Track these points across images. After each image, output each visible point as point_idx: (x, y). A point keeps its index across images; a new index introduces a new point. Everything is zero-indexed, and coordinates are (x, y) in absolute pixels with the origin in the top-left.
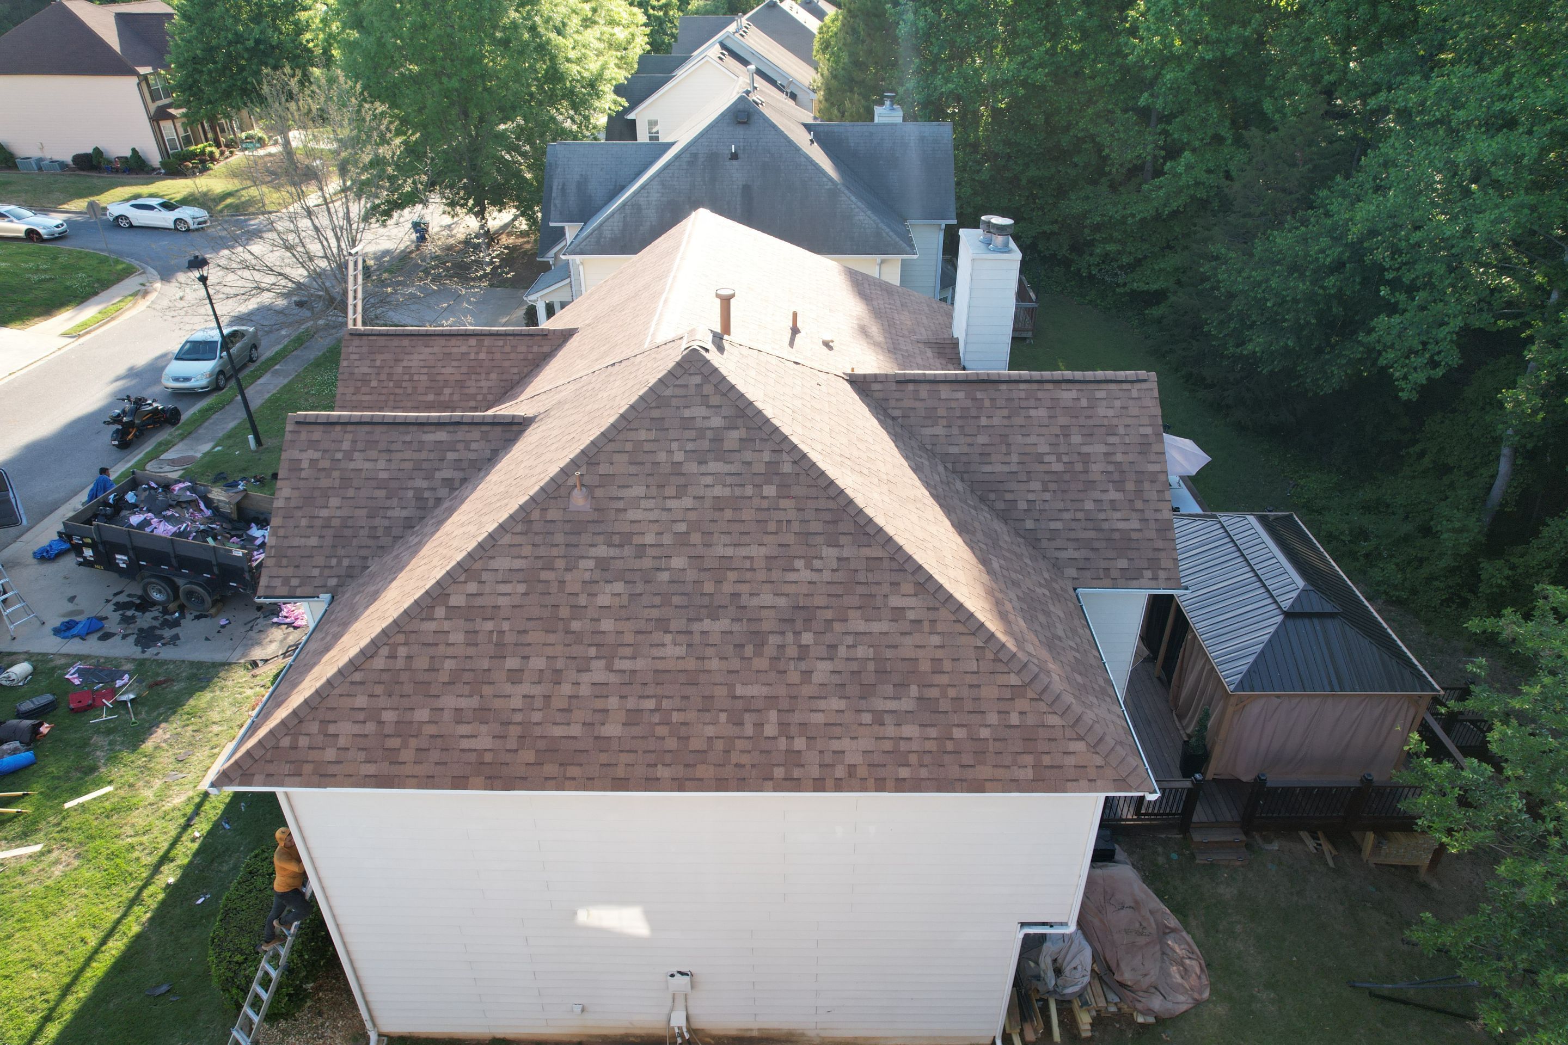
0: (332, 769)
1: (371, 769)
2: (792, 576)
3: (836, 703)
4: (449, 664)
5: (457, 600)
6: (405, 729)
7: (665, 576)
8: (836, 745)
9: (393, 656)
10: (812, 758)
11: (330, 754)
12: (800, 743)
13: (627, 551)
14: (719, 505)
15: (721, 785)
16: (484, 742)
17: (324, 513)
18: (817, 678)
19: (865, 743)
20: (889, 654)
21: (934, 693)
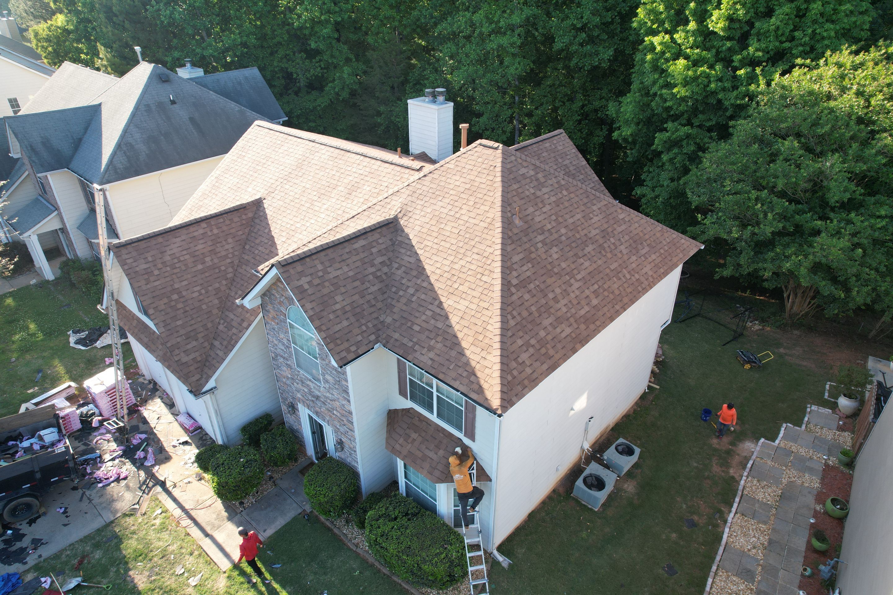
0: (535, 375)
1: (545, 367)
2: (593, 221)
3: (634, 258)
4: (533, 309)
5: (515, 282)
6: (543, 343)
7: (563, 238)
8: (644, 271)
9: (514, 317)
10: (642, 279)
11: (529, 371)
12: (637, 276)
13: (547, 234)
14: (557, 203)
15: (633, 301)
16: (568, 331)
18: (625, 252)
19: (649, 267)
20: (632, 235)
21: (649, 242)
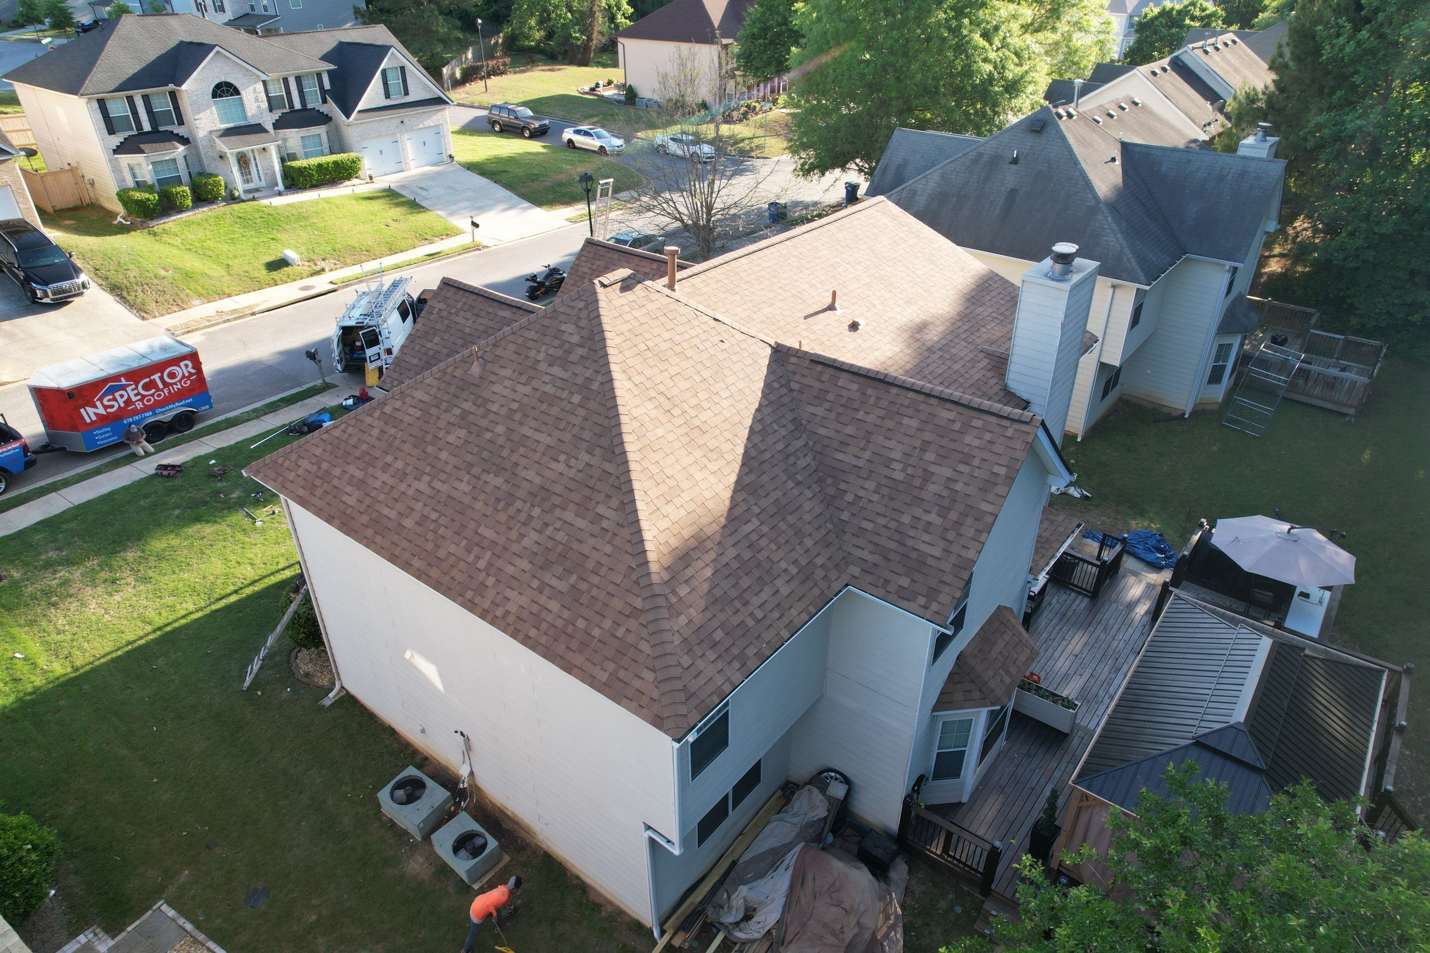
0: (288, 485)
1: (301, 492)
2: (553, 465)
3: (525, 564)
4: (364, 447)
5: (388, 409)
6: (326, 476)
7: (488, 435)
8: (509, 593)
10: (491, 594)
11: (292, 476)
12: (490, 581)
13: (481, 411)
14: (544, 398)
15: (437, 586)
16: (352, 501)
17: (429, 345)
18: (526, 542)
19: (524, 601)
20: (575, 545)
21: (583, 586)
